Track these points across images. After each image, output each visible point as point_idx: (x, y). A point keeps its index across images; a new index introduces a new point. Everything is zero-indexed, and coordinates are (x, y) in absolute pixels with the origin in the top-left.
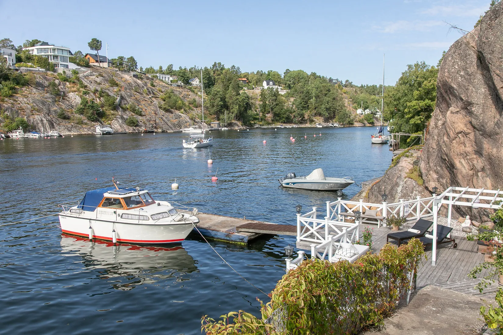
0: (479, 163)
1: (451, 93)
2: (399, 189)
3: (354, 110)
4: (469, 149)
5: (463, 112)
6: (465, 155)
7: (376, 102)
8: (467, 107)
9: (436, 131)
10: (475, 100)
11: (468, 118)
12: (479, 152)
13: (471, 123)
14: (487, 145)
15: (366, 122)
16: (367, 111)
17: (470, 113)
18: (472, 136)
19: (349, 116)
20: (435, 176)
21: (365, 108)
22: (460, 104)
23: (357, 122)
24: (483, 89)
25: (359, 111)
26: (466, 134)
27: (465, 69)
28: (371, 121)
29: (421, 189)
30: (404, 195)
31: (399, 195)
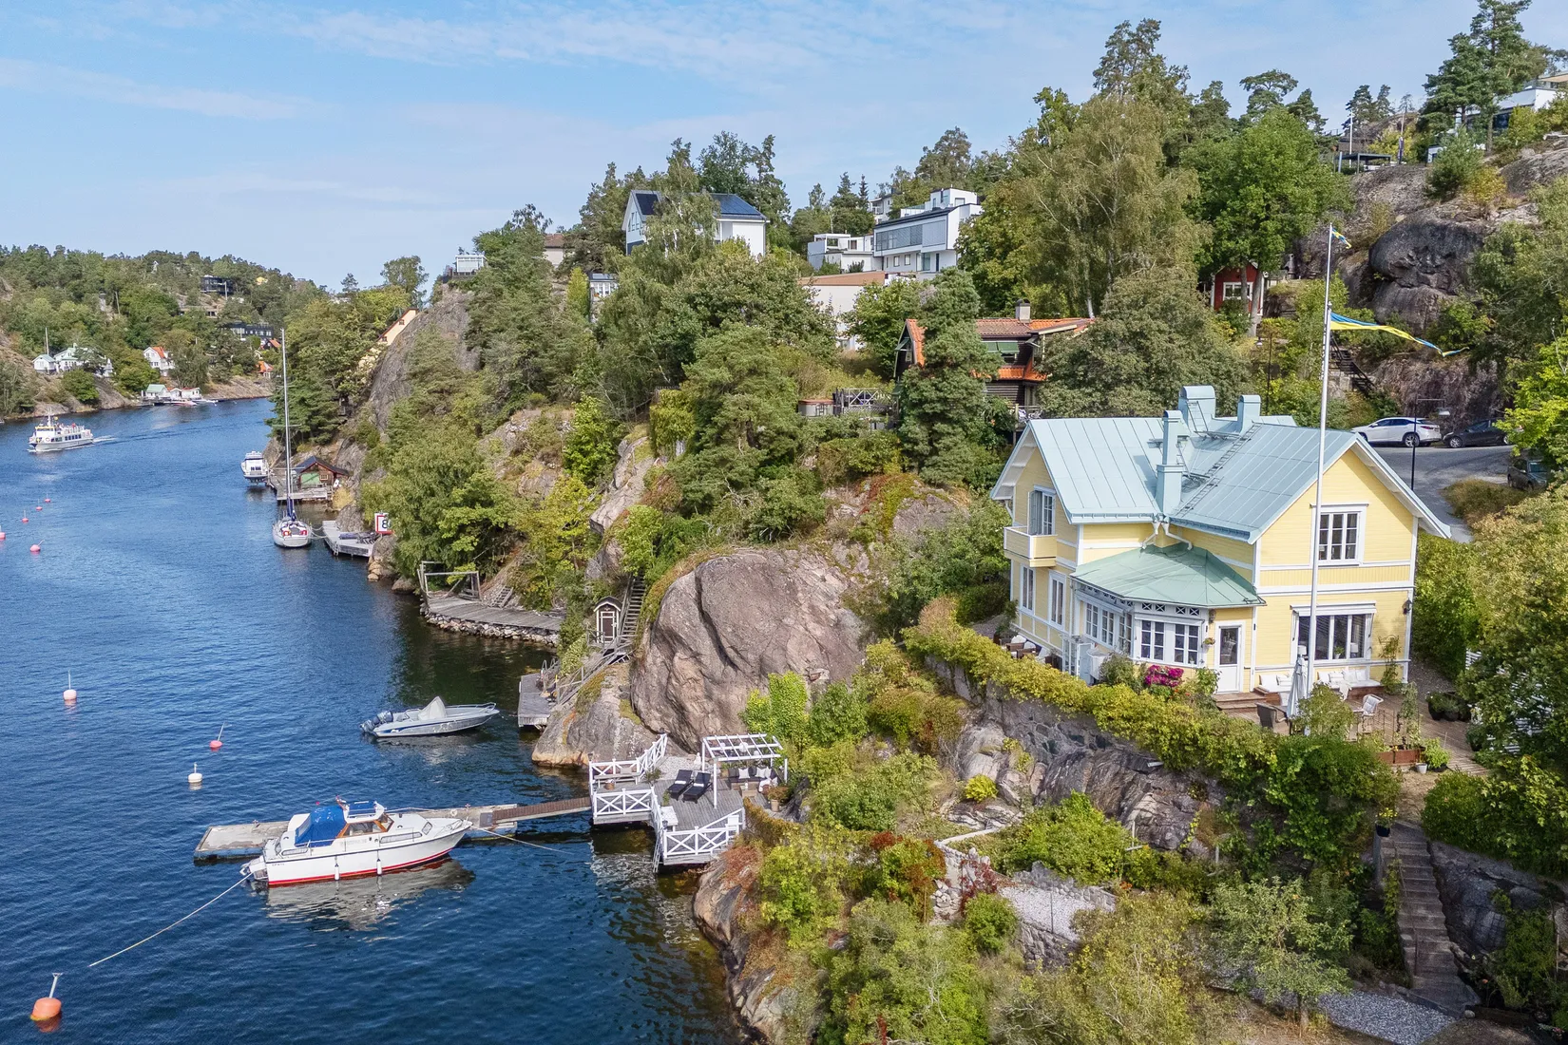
0: (709, 706)
1: (676, 639)
2: (617, 732)
3: (20, 356)
4: (699, 693)
5: (692, 660)
6: (696, 699)
7: (81, 325)
8: (696, 656)
9: (655, 668)
10: (703, 652)
11: (698, 667)
12: (709, 697)
13: (700, 671)
14: (716, 692)
15: (73, 399)
16: (66, 359)
17: (700, 662)
18: (702, 682)
19: (17, 383)
20: (658, 715)
21: (57, 348)
22: (689, 653)
23: (45, 400)
24: (708, 642)
25: (42, 363)
26: (696, 680)
27: (690, 620)
28: (89, 396)
29: (641, 728)
30: (625, 738)
31: (617, 739)
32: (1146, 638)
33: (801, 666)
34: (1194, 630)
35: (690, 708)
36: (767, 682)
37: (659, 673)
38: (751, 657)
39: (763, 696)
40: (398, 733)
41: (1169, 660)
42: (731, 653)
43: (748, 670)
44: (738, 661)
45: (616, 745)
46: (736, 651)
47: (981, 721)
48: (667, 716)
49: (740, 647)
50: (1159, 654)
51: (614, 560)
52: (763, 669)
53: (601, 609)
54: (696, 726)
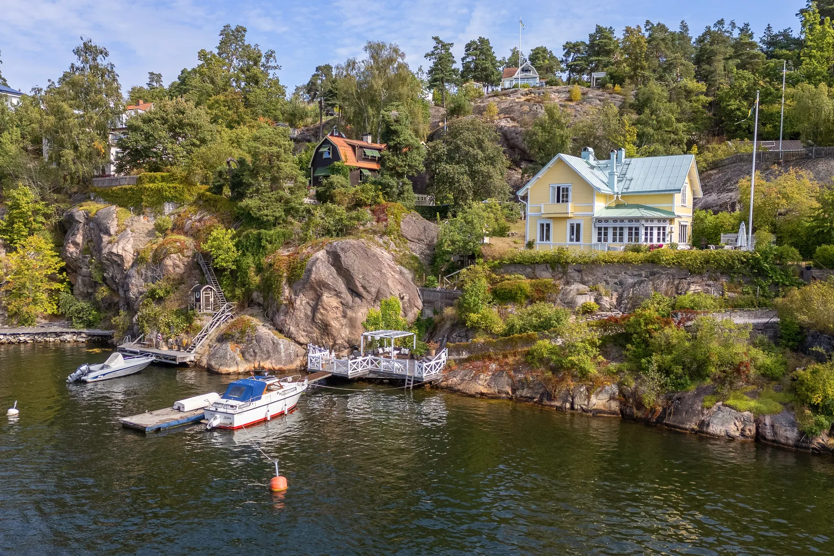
0: (344, 321)
1: (324, 286)
2: (282, 346)
4: (339, 315)
5: (335, 297)
6: (337, 318)
8: (338, 294)
10: (341, 291)
11: (339, 300)
12: (345, 316)
13: (341, 302)
14: (349, 313)
17: (340, 297)
18: (341, 309)
20: (304, 334)
22: (333, 293)
24: (343, 286)
26: (337, 308)
27: (332, 275)
29: (294, 343)
30: (286, 350)
31: (283, 350)
32: (646, 234)
33: (397, 293)
34: (664, 228)
35: (333, 324)
36: (379, 303)
37: (305, 309)
38: (373, 290)
39: (377, 311)
40: (103, 378)
41: (655, 242)
42: (361, 290)
43: (369, 298)
44: (364, 294)
45: (283, 354)
46: (364, 288)
47: (568, 283)
48: (311, 333)
49: (367, 285)
50: (651, 240)
51: (171, 269)
52: (377, 297)
53: (206, 290)
54: (335, 334)
